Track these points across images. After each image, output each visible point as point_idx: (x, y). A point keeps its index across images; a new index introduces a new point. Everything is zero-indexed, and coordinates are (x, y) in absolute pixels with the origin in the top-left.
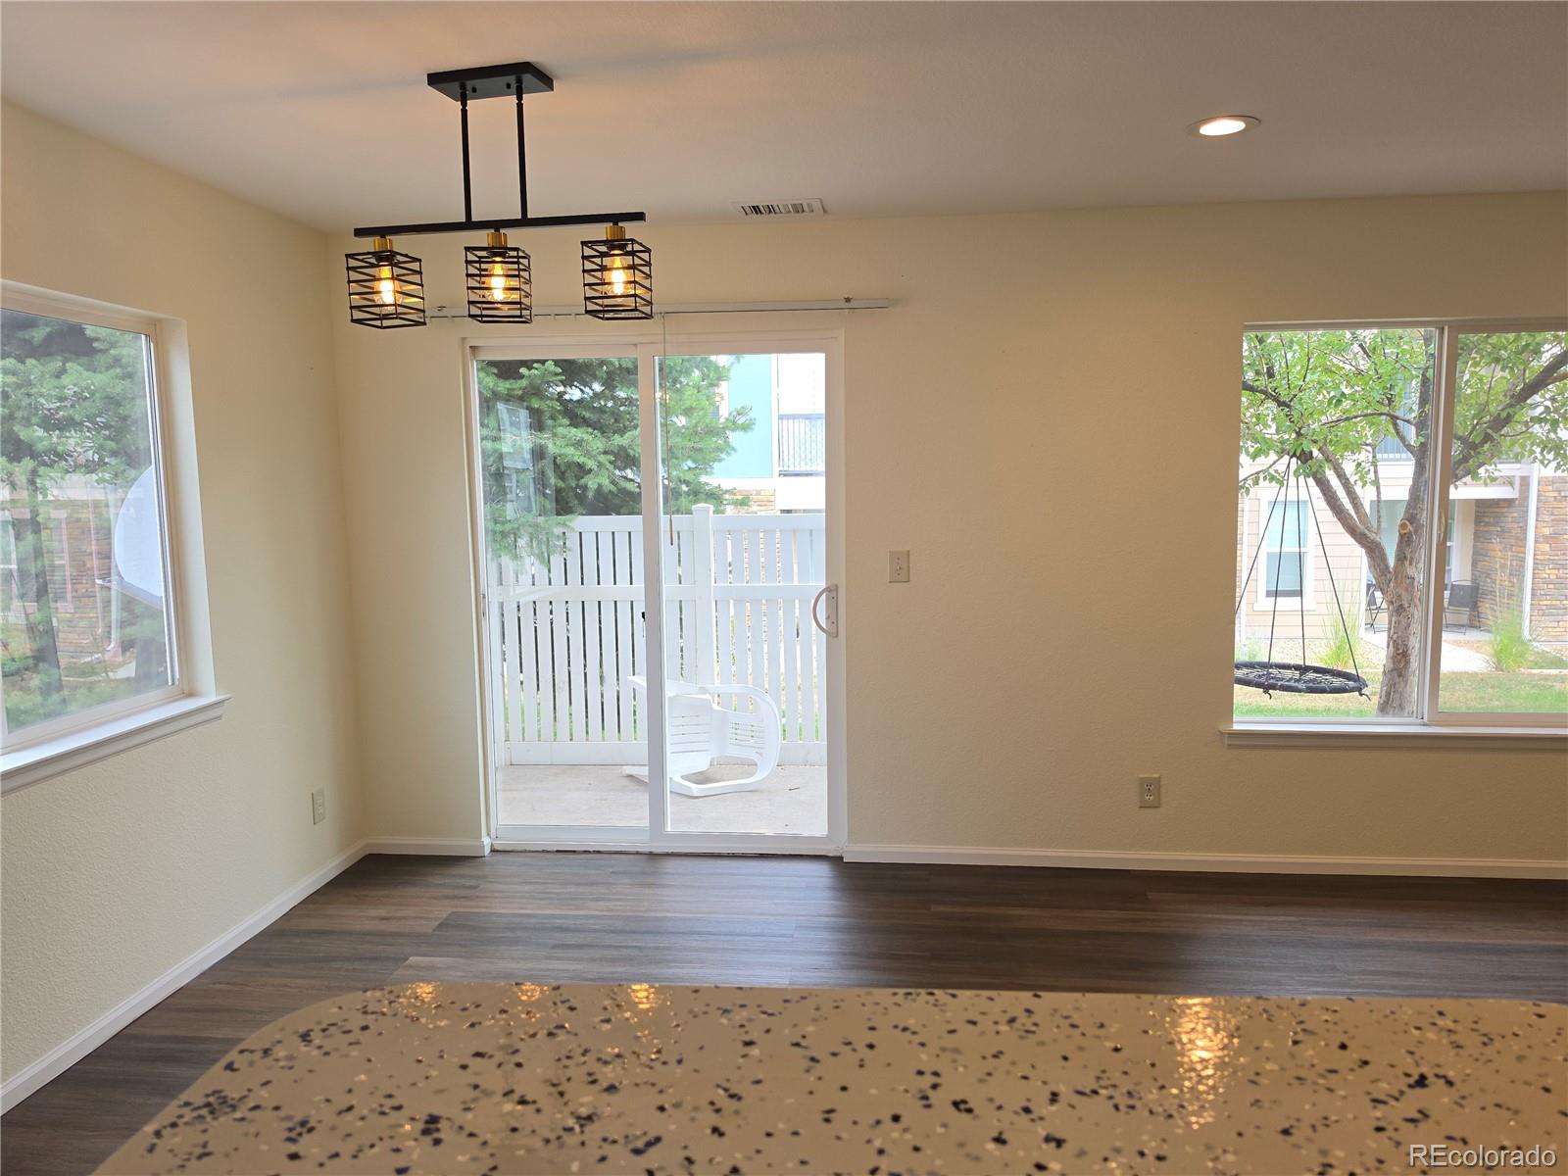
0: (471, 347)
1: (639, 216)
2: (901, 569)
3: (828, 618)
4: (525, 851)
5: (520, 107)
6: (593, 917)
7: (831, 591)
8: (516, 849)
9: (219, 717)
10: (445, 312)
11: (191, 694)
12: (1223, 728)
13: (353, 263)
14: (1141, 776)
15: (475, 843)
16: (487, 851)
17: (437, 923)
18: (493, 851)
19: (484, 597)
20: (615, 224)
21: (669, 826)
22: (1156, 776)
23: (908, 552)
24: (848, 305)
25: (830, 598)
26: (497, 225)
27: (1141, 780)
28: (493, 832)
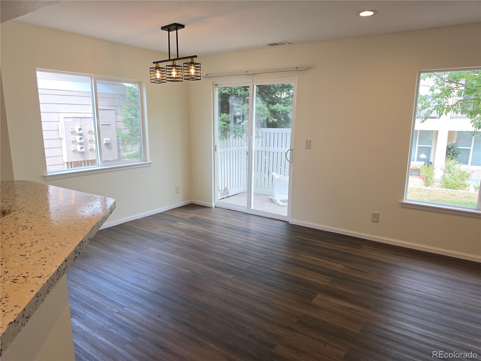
0: (215, 84)
1: (196, 56)
2: (308, 145)
3: (290, 158)
4: (221, 208)
5: (177, 33)
6: (220, 222)
7: (291, 150)
8: (220, 207)
9: (150, 166)
10: (208, 76)
11: (146, 161)
12: (401, 201)
13: (151, 70)
14: (373, 212)
15: (210, 204)
16: (213, 206)
17: (189, 217)
18: (215, 207)
19: (216, 146)
20: (192, 58)
21: (252, 208)
22: (378, 213)
23: (311, 140)
24: (297, 69)
25: (291, 152)
26: (174, 60)
27: (373, 214)
28: (216, 202)
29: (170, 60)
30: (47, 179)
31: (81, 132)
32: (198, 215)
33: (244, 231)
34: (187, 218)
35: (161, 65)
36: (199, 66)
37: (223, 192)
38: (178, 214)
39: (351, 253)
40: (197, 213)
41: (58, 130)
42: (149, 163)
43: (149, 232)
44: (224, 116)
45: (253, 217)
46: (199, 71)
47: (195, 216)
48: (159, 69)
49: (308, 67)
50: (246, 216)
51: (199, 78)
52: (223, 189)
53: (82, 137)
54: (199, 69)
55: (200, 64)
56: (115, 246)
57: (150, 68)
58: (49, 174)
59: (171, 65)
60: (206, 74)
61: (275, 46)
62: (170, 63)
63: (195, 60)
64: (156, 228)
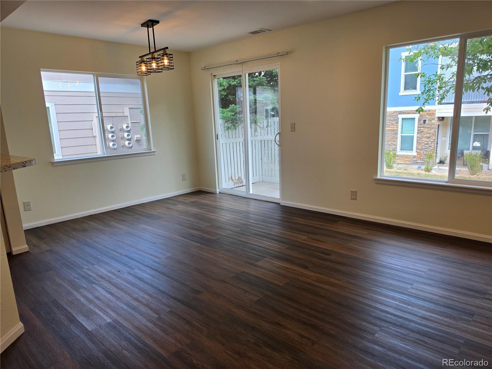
0: (214, 75)
1: (167, 48)
2: (293, 128)
3: (279, 141)
7: (279, 134)
8: (224, 193)
9: (155, 155)
11: (151, 150)
12: (375, 177)
13: (137, 64)
15: (214, 190)
16: (218, 192)
17: (191, 201)
18: (220, 193)
19: (217, 135)
20: (165, 50)
21: (251, 192)
22: (356, 190)
23: (295, 123)
24: (279, 55)
25: (280, 136)
26: (153, 53)
27: (352, 191)
28: (220, 189)
29: (150, 53)
30: (55, 165)
31: (113, 130)
32: (199, 199)
33: (233, 212)
34: (187, 201)
35: (145, 58)
36: (171, 56)
37: (236, 181)
38: (181, 199)
39: (323, 227)
40: (199, 198)
41: (92, 129)
42: (153, 152)
43: (148, 213)
44: (232, 107)
45: (252, 201)
46: (172, 62)
47: (196, 201)
48: (144, 62)
49: (287, 52)
50: (245, 200)
51: (172, 67)
52: (237, 178)
53: (113, 134)
54: (172, 59)
55: (172, 55)
56: (112, 223)
57: (136, 62)
58: (56, 161)
59: (150, 58)
60: (204, 67)
61: (258, 34)
62: (150, 56)
63: (168, 51)
64: (155, 210)
